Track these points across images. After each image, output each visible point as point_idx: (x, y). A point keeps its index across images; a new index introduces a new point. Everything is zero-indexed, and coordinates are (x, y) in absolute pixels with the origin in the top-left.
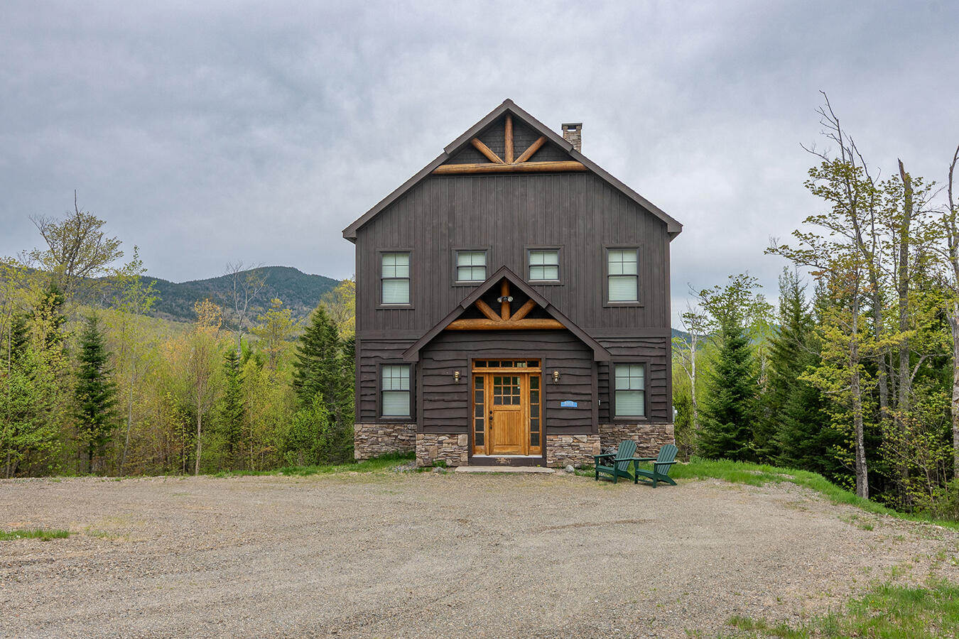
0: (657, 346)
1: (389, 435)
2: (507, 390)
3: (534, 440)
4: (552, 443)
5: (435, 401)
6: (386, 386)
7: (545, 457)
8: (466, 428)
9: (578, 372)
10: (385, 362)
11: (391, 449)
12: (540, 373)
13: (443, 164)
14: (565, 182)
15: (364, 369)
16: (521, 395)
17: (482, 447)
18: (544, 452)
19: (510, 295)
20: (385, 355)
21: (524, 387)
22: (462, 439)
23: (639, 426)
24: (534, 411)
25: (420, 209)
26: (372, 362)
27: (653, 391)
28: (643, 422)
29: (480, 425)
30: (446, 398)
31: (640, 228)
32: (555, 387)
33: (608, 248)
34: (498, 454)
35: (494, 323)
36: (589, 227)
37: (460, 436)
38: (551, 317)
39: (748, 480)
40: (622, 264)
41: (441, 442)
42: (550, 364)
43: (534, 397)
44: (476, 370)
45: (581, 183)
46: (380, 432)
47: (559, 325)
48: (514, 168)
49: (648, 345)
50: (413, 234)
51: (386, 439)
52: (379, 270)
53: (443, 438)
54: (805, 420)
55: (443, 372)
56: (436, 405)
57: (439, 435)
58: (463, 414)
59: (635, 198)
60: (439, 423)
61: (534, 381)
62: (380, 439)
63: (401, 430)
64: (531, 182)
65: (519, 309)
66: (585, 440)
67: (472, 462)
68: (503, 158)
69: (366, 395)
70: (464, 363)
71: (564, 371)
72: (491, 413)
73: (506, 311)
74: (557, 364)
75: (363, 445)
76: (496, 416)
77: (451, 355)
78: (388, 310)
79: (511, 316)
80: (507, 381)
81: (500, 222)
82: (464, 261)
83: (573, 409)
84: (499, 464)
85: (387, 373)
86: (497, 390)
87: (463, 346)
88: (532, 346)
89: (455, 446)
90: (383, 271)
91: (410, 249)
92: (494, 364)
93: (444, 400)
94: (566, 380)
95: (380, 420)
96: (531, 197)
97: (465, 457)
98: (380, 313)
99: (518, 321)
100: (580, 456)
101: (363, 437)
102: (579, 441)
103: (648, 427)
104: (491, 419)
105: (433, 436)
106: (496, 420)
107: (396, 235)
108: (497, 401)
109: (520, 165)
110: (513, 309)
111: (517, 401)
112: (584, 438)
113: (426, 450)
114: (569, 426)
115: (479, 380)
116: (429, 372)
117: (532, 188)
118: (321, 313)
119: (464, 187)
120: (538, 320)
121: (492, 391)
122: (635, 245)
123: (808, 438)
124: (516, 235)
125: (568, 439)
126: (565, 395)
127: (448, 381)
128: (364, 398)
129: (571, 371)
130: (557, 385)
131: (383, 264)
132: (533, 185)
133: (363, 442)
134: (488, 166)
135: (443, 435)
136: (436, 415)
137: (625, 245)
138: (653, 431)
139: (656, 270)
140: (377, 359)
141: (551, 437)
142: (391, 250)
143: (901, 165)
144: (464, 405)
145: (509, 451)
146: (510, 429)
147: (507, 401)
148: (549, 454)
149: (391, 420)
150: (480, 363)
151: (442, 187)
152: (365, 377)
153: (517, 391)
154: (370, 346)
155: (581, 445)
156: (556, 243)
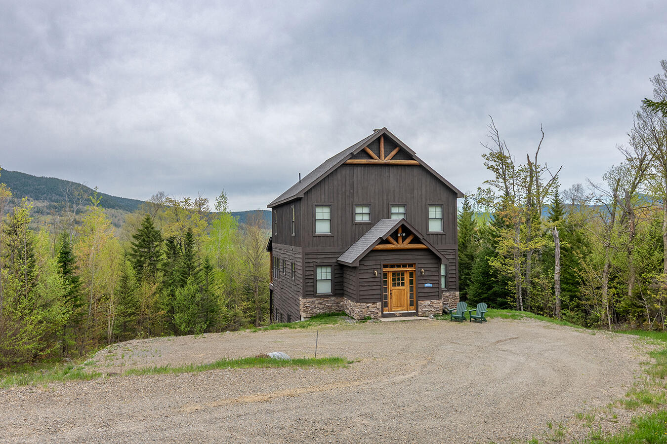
0: (451, 254)
1: (321, 304)
2: (398, 280)
3: (411, 304)
4: (421, 305)
5: (365, 286)
6: (319, 277)
7: (417, 312)
8: (380, 299)
9: (432, 269)
10: (318, 264)
11: (322, 311)
12: (415, 271)
13: (350, 159)
14: (408, 170)
15: (307, 269)
16: (405, 282)
17: (387, 308)
18: (417, 309)
19: (404, 233)
20: (318, 261)
21: (407, 278)
22: (379, 304)
23: (444, 293)
24: (411, 289)
25: (335, 183)
26: (311, 265)
27: (450, 276)
28: (446, 291)
29: (386, 297)
30: (370, 284)
31: (443, 195)
32: (422, 277)
33: (429, 205)
34: (395, 311)
35: (395, 246)
36: (420, 194)
37: (378, 303)
38: (422, 243)
39: (506, 317)
40: (435, 212)
41: (368, 307)
42: (420, 266)
43: (411, 282)
44: (385, 270)
45: (416, 171)
46: (317, 302)
47: (426, 247)
48: (385, 163)
49: (447, 253)
50: (332, 195)
51: (320, 306)
52: (314, 214)
53: (370, 304)
54: (483, 284)
55: (369, 271)
56: (365, 288)
57: (367, 303)
58: (379, 292)
59: (443, 181)
60: (367, 297)
61: (411, 274)
62: (316, 306)
63: (328, 301)
64: (392, 169)
65: (406, 239)
66: (436, 302)
67: (384, 316)
68: (379, 157)
69: (308, 283)
70: (379, 267)
71: (426, 269)
72: (391, 291)
73: (400, 240)
74: (423, 266)
75: (307, 310)
76: (393, 292)
77: (373, 263)
78: (319, 236)
79: (403, 242)
80: (398, 275)
81: (377, 191)
82: (358, 210)
83: (430, 287)
84: (396, 316)
85: (319, 270)
86: (394, 280)
87: (378, 258)
88: (411, 257)
89: (375, 308)
90: (316, 215)
91: (331, 204)
92: (392, 266)
93: (369, 286)
94: (427, 274)
95: (316, 296)
96: (392, 177)
97: (380, 314)
98: (315, 238)
99: (406, 245)
100: (433, 310)
101: (307, 305)
102: (433, 303)
103: (448, 294)
104: (391, 294)
105: (364, 304)
106: (393, 294)
107: (323, 196)
108: (394, 285)
109: (388, 161)
110: (404, 239)
111: (403, 284)
112: (435, 301)
113: (361, 311)
114: (428, 296)
115: (385, 275)
116: (362, 272)
117: (393, 173)
118: (148, 219)
119: (358, 171)
120: (416, 244)
121: (392, 280)
122: (441, 203)
123: (486, 293)
124: (385, 197)
125: (428, 302)
126: (427, 281)
127: (372, 275)
128: (307, 285)
129: (429, 269)
130: (424, 276)
131: (316, 212)
132: (393, 172)
133: (307, 308)
134: (372, 161)
135: (370, 303)
136: (365, 293)
137: (436, 203)
138: (450, 296)
139: (451, 216)
140: (314, 263)
141: (421, 302)
142: (321, 204)
143: (528, 156)
144: (379, 287)
145: (400, 309)
146: (400, 299)
147: (398, 285)
148: (420, 310)
149: (322, 296)
150: (386, 266)
151: (347, 171)
152: (308, 273)
153: (403, 279)
154: (310, 256)
155: (434, 305)
156: (404, 201)
